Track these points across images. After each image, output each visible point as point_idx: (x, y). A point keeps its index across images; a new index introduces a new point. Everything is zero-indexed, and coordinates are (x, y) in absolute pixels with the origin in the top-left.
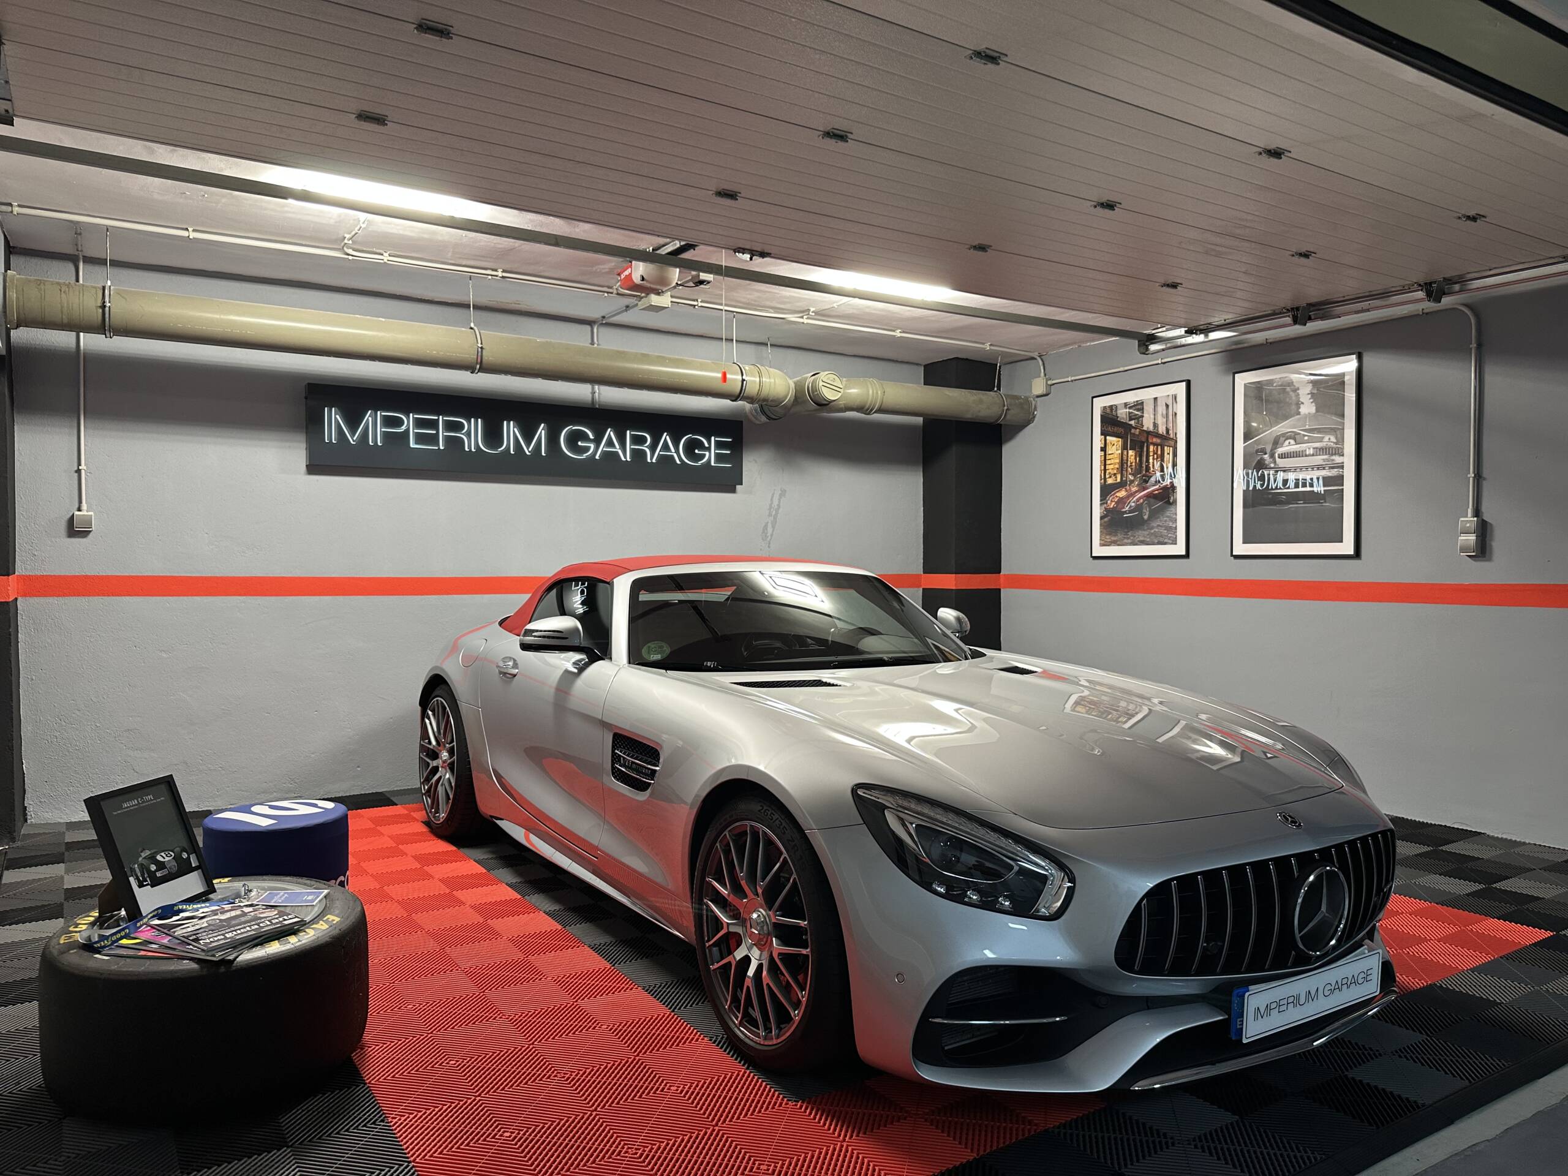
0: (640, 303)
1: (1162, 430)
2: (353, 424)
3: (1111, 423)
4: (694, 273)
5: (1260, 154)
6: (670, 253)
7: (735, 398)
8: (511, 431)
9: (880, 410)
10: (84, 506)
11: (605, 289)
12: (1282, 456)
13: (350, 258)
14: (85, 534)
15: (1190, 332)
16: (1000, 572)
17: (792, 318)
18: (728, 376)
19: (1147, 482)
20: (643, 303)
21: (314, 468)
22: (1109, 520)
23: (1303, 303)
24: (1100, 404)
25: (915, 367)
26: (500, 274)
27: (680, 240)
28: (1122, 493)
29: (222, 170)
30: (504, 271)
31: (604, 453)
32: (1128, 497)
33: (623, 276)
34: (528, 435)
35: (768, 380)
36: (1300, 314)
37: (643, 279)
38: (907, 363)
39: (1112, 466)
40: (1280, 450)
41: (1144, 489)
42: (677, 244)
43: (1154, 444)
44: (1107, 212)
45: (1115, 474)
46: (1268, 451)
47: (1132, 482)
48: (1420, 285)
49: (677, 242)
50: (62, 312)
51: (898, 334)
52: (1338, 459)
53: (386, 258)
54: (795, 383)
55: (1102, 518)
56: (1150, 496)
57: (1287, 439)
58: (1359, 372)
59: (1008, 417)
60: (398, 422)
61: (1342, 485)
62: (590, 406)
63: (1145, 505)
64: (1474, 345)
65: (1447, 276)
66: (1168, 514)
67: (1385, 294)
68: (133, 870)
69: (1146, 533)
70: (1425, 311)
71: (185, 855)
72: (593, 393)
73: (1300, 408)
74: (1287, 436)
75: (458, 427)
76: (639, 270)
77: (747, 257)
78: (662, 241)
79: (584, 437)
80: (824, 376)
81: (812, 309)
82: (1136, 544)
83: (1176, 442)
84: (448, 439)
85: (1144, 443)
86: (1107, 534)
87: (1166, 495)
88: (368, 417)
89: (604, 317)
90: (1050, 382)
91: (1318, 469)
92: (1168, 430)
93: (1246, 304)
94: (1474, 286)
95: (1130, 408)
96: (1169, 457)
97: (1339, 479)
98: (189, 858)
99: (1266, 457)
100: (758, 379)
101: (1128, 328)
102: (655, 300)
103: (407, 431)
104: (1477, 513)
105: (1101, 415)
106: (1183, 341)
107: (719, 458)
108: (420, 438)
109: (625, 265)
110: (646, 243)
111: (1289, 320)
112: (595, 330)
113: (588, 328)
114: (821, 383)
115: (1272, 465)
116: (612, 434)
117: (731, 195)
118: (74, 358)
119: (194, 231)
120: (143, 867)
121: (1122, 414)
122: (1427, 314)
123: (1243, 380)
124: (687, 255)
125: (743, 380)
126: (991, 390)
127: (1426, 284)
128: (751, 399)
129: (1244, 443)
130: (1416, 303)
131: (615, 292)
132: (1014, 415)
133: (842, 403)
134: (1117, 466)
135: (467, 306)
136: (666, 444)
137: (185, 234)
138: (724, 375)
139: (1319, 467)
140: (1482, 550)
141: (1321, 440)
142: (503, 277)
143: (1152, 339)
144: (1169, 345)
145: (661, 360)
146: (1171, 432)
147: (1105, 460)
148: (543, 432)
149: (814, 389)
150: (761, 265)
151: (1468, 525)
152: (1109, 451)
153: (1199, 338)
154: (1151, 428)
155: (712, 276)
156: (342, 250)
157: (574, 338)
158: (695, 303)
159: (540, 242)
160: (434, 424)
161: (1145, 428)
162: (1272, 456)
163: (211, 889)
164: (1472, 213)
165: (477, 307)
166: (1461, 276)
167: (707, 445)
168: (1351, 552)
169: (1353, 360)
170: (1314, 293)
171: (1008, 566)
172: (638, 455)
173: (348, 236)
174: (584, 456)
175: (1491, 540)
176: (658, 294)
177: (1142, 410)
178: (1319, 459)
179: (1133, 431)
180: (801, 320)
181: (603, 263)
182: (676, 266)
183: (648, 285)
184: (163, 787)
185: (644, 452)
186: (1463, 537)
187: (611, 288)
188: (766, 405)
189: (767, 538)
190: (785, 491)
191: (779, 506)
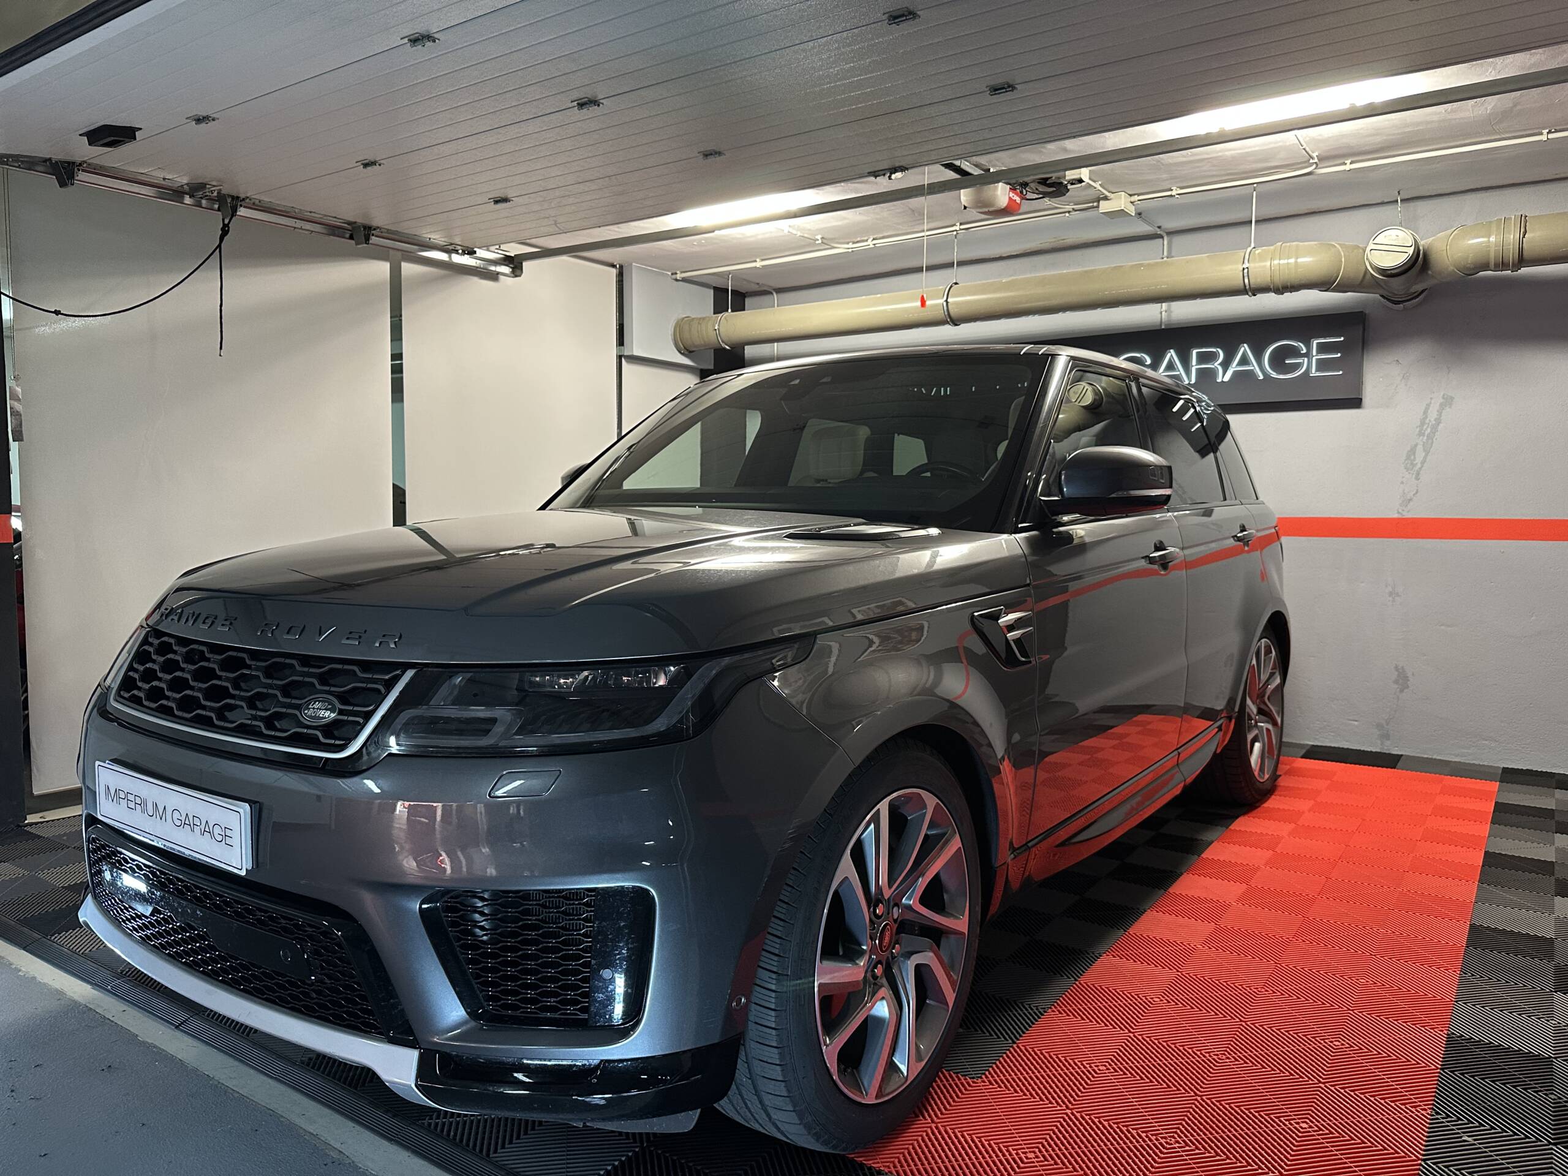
35: (1286, 260)
50: (699, 338)
51: (1548, 137)
62: (1155, 327)
72: (1161, 313)
81: (1314, 155)
89: (1158, 228)
100: (1269, 264)
107: (1322, 365)
112: (1166, 242)
116: (1176, 354)
119: (760, 260)
136: (1244, 356)
137: (756, 264)
167: (1304, 351)
172: (1206, 376)
173: (817, 238)
185: (1215, 370)
187: (1056, 208)
189: (1414, 465)
190: (1452, 398)
191: (1438, 421)
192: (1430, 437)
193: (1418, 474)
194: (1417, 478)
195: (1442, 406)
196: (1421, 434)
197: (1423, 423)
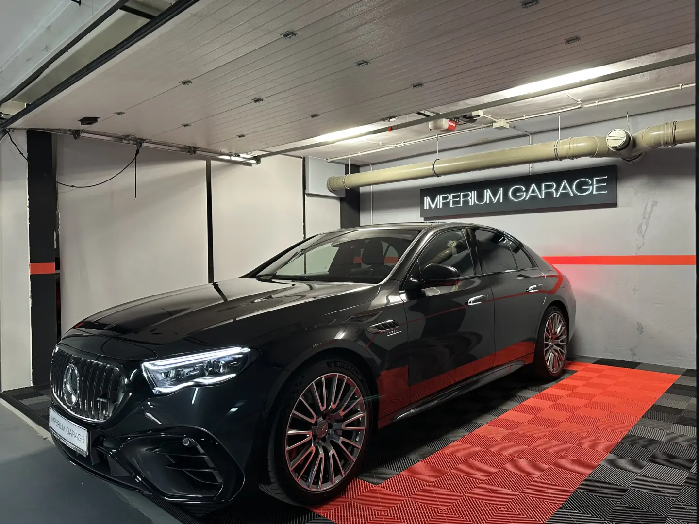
2: (433, 201)
8: (488, 193)
9: (677, 142)
31: (530, 197)
34: (495, 196)
35: (573, 145)
60: (447, 198)
62: (527, 174)
72: (530, 168)
75: (468, 196)
79: (519, 190)
84: (464, 202)
88: (438, 198)
89: (526, 132)
103: (449, 201)
107: (598, 189)
108: (454, 203)
112: (530, 138)
116: (535, 186)
136: (565, 186)
148: (501, 192)
158: (524, 118)
160: (458, 196)
167: (590, 183)
172: (549, 195)
185: (552, 192)
189: (641, 232)
190: (657, 202)
191: (651, 212)
192: (649, 219)
193: (643, 236)
194: (643, 238)
195: (653, 206)
196: (644, 218)
197: (644, 213)
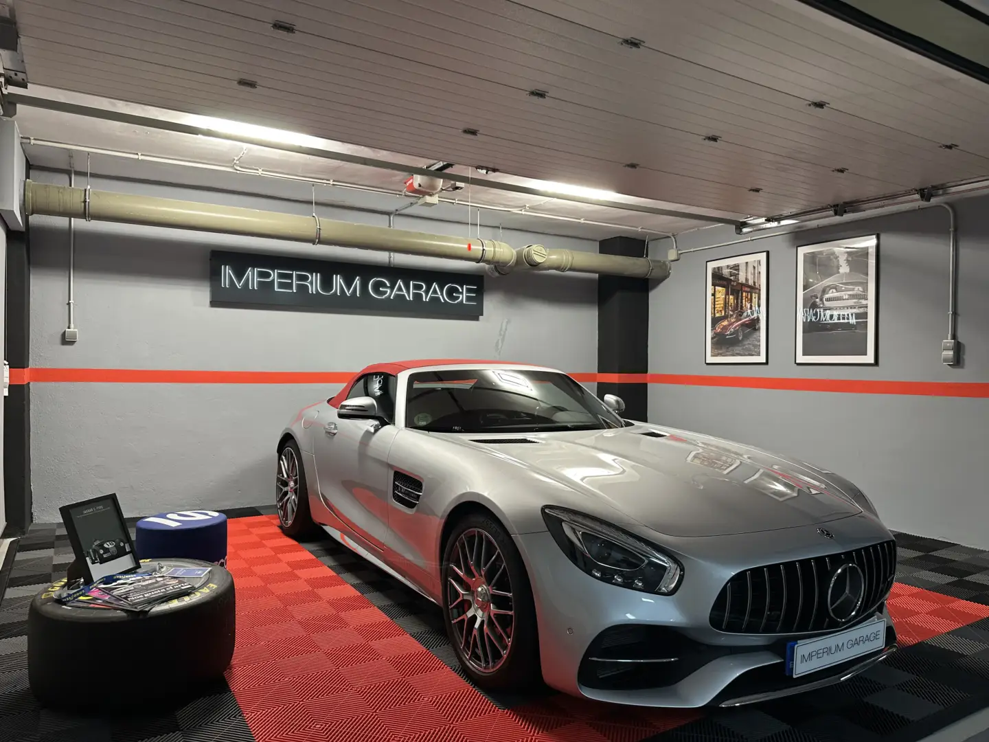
0: (419, 201)
1: (751, 283)
2: (240, 277)
3: (718, 278)
4: (453, 182)
5: (810, 105)
6: (437, 170)
7: (478, 261)
8: (338, 281)
9: (570, 269)
10: (72, 326)
11: (398, 193)
12: (828, 300)
13: (238, 172)
14: (72, 343)
15: (768, 220)
16: (646, 372)
17: (515, 211)
18: (472, 247)
19: (741, 315)
20: (421, 201)
21: (214, 304)
22: (718, 340)
23: (841, 201)
24: (712, 266)
25: (596, 242)
26: (331, 182)
27: (443, 161)
28: (725, 323)
29: (157, 117)
30: (334, 181)
31: (397, 296)
32: (729, 325)
33: (408, 184)
34: (349, 285)
35: (499, 250)
36: (839, 209)
37: (420, 186)
38: (588, 239)
39: (718, 306)
40: (827, 296)
41: (741, 320)
42: (441, 164)
43: (746, 292)
44: (712, 143)
45: (721, 311)
46: (819, 296)
47: (732, 315)
48: (916, 190)
49: (441, 162)
50: (59, 205)
51: (582, 221)
52: (864, 302)
53: (260, 172)
54: (517, 253)
55: (712, 338)
56: (743, 325)
57: (831, 288)
58: (878, 247)
59: (653, 274)
60: (268, 275)
61: (867, 318)
62: (387, 265)
63: (740, 330)
64: (952, 229)
65: (934, 184)
66: (755, 336)
67: (893, 196)
68: (88, 553)
69: (740, 348)
70: (921, 207)
71: (122, 544)
72: (390, 257)
73: (839, 269)
74: (830, 287)
75: (306, 278)
76: (418, 180)
77: (484, 171)
78: (432, 162)
79: (384, 285)
80: (534, 247)
81: (527, 205)
82: (734, 356)
83: (760, 290)
84: (298, 286)
85: (739, 291)
86: (717, 349)
87: (753, 325)
88: (249, 271)
89: (397, 210)
90: (680, 252)
91: (851, 308)
92: (754, 283)
93: (805, 203)
94: (950, 191)
95: (731, 268)
96: (755, 301)
97: (865, 315)
98: (124, 546)
99: (818, 300)
100: (493, 250)
101: (729, 218)
102: (428, 199)
103: (273, 280)
104: (954, 337)
105: (713, 274)
106: (764, 226)
107: (468, 299)
108: (281, 285)
109: (409, 177)
110: (422, 163)
111: (832, 213)
112: (392, 218)
113: (387, 217)
114: (533, 252)
115: (821, 306)
116: (401, 283)
117: (474, 133)
118: (68, 233)
119: (142, 155)
120: (95, 551)
121: (726, 272)
122: (922, 209)
123: (803, 251)
124: (447, 171)
125: (484, 250)
126: (642, 256)
127: (920, 190)
128: (488, 262)
129: (804, 291)
130: (914, 202)
131: (403, 194)
132: (656, 273)
133: (547, 264)
134: (722, 305)
135: (311, 203)
136: (435, 289)
137: (136, 157)
138: (469, 246)
139: (851, 307)
140: (958, 361)
141: (853, 290)
142: (333, 185)
143: (745, 224)
144: (755, 229)
145: (432, 237)
146: (756, 284)
147: (714, 302)
148: (358, 282)
149: (528, 256)
150: (493, 177)
151: (948, 345)
152: (717, 296)
153: (775, 224)
154: (744, 282)
155: (464, 184)
156: (232, 167)
157: (379, 223)
158: (454, 201)
159: (357, 163)
160: (290, 277)
161: (740, 282)
162: (821, 300)
163: (138, 566)
164: (949, 144)
165: (317, 204)
166: (942, 185)
167: (461, 291)
168: (872, 361)
169: (873, 239)
170: (848, 196)
171: (652, 370)
172: (418, 297)
173: (236, 158)
174: (384, 297)
175: (964, 354)
176: (431, 195)
177: (738, 270)
178: (852, 302)
179: (732, 283)
180: (520, 212)
181: (395, 176)
182: (441, 177)
183: (424, 190)
184: (109, 502)
185: (421, 294)
186: (945, 353)
187: (401, 191)
188: (498, 266)
190: (510, 320)
191: (506, 329)
192: (504, 336)
193: (500, 353)
196: (500, 335)
197: (501, 330)
